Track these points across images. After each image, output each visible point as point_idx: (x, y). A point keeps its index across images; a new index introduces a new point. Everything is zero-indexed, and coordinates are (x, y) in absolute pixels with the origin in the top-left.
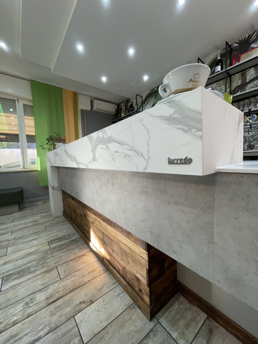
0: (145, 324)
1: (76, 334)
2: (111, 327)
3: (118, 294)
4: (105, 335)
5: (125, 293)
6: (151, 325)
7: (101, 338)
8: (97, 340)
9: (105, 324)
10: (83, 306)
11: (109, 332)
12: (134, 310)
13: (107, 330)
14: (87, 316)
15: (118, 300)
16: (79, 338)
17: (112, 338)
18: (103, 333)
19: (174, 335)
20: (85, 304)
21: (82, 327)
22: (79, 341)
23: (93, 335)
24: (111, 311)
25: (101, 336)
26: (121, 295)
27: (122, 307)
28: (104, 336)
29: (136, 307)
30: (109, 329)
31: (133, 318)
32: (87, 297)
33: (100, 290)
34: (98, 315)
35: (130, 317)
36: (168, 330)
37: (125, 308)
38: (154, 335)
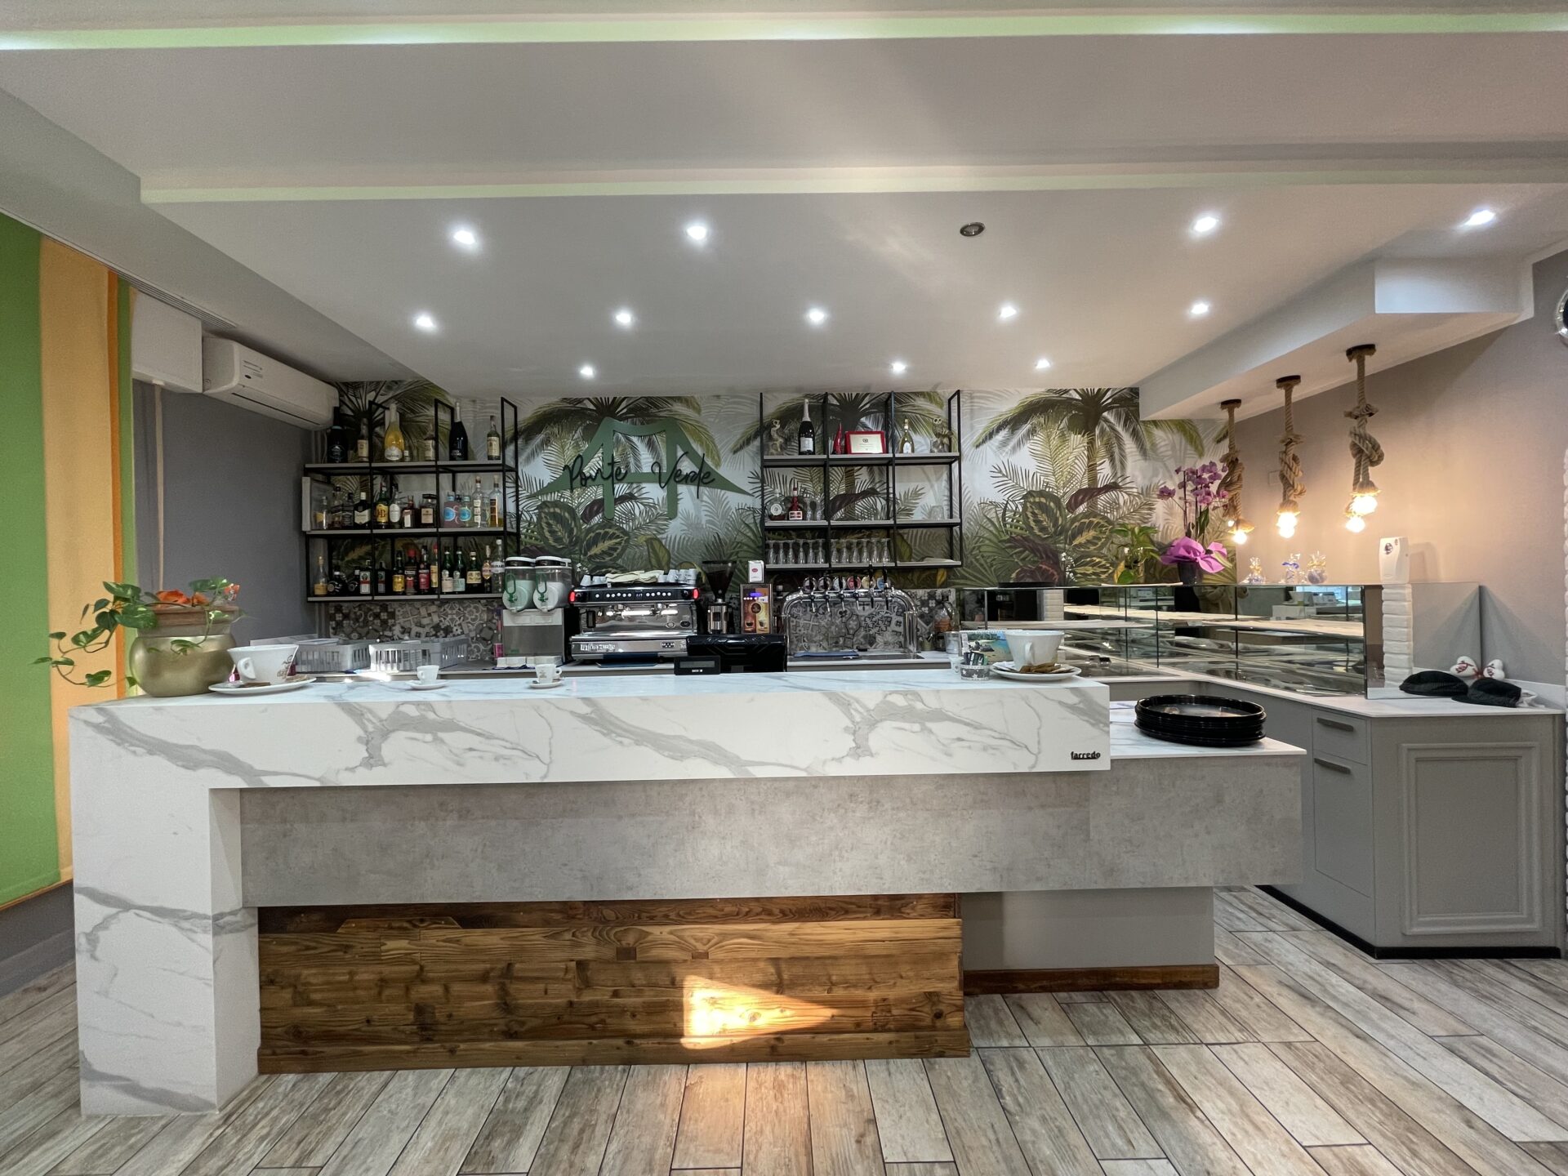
0: (969, 1065)
1: (926, 1169)
2: (946, 1110)
3: (886, 1073)
4: (956, 1124)
5: (891, 1061)
6: (975, 1058)
7: (958, 1132)
8: (958, 1141)
9: (935, 1117)
10: (870, 1139)
11: (953, 1116)
12: (937, 1067)
13: (947, 1118)
14: (900, 1140)
15: (899, 1076)
16: (937, 1165)
17: (967, 1117)
18: (950, 1127)
19: (1005, 1043)
20: (867, 1133)
21: (919, 1155)
22: (942, 1168)
23: (946, 1143)
24: (915, 1098)
25: (954, 1131)
26: (893, 1068)
27: (918, 1081)
28: (956, 1128)
29: (932, 1060)
30: (949, 1115)
31: (949, 1074)
32: (852, 1127)
33: (851, 1096)
34: (909, 1120)
35: (945, 1077)
36: (993, 1045)
37: (923, 1075)
38: (992, 1064)
